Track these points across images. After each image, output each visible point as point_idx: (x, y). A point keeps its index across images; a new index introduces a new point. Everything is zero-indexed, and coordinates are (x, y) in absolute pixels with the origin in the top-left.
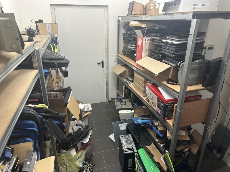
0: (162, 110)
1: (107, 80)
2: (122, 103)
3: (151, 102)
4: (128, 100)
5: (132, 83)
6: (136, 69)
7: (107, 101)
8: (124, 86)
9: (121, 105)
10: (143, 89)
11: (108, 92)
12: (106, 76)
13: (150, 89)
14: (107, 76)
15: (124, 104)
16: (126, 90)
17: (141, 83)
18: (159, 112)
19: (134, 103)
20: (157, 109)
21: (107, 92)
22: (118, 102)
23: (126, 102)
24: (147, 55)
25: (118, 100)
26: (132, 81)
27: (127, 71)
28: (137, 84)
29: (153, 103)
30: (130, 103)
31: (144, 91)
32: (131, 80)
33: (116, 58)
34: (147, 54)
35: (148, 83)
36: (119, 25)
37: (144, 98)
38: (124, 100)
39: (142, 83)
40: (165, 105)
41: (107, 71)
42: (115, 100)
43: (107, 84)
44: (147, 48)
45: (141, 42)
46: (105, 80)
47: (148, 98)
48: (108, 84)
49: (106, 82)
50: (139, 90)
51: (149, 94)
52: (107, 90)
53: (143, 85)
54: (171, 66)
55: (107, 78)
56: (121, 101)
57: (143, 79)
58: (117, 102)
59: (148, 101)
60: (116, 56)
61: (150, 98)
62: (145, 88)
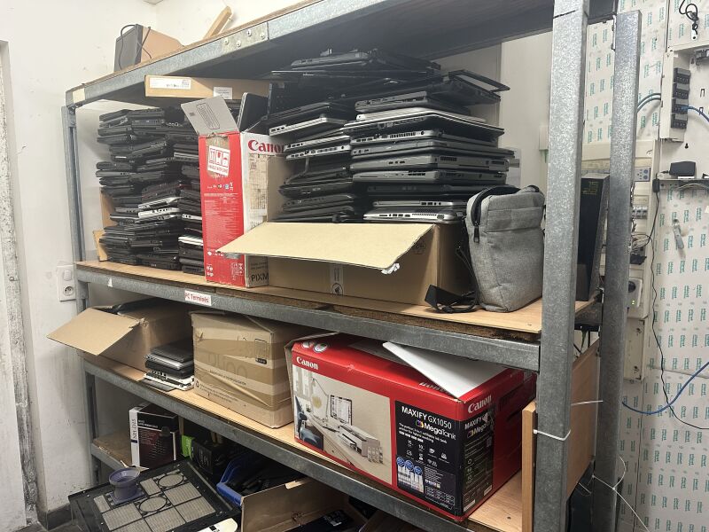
0: (441, 466)
1: (24, 405)
2: (146, 506)
3: (339, 442)
4: (172, 478)
5: (185, 381)
6: (208, 297)
7: (35, 521)
8: (134, 413)
9: (144, 515)
10: (268, 389)
11: (35, 469)
12: (16, 385)
13: (325, 370)
14: (22, 385)
15: (160, 502)
16: (148, 427)
17: (253, 361)
18: (416, 482)
19: (214, 482)
20: (395, 472)
21: (28, 469)
22: (118, 505)
23: (164, 489)
24: (266, 219)
25: (116, 497)
26: (181, 369)
27: (146, 330)
28: (224, 376)
29: (359, 444)
30: (190, 490)
31: (277, 397)
32: (177, 365)
33: (72, 283)
34: (265, 212)
35: (305, 346)
36: (71, 129)
37: (287, 436)
38: (149, 485)
39: (260, 360)
40: (458, 428)
41: (20, 358)
42: (100, 501)
43: (27, 428)
44: (263, 183)
45: (227, 155)
46: (14, 405)
47: (314, 430)
48: (31, 425)
49: (20, 420)
50: (240, 402)
51: (317, 402)
52: (30, 462)
53: (270, 364)
54: (428, 227)
55: (25, 395)
56: (135, 492)
57: (266, 336)
58: (113, 508)
59: (319, 443)
60: (66, 276)
61: (333, 423)
62: (282, 376)
